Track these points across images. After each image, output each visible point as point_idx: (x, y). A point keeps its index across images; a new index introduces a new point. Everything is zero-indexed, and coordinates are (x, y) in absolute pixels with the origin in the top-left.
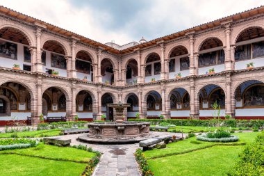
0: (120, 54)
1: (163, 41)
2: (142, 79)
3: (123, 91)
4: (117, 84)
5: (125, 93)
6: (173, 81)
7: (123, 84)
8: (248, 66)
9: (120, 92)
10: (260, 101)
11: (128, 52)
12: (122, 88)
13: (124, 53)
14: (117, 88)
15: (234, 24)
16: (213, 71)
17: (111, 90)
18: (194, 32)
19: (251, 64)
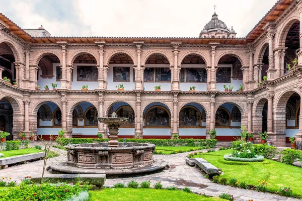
0: (30, 43)
1: (104, 42)
2: (68, 85)
3: (32, 96)
4: (22, 86)
5: (36, 101)
6: (114, 93)
7: (32, 87)
8: (191, 89)
9: (26, 99)
10: (190, 122)
11: (44, 42)
12: (31, 93)
13: (37, 42)
14: (23, 92)
15: (182, 46)
16: (159, 88)
17: (13, 93)
18: (143, 43)
19: (194, 88)
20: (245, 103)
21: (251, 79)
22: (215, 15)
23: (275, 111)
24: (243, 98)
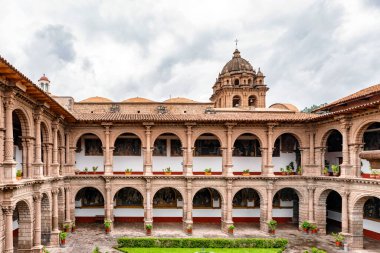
5: (77, 187)
20: (305, 189)
21: (312, 163)
22: (237, 52)
23: (351, 210)
24: (303, 183)
